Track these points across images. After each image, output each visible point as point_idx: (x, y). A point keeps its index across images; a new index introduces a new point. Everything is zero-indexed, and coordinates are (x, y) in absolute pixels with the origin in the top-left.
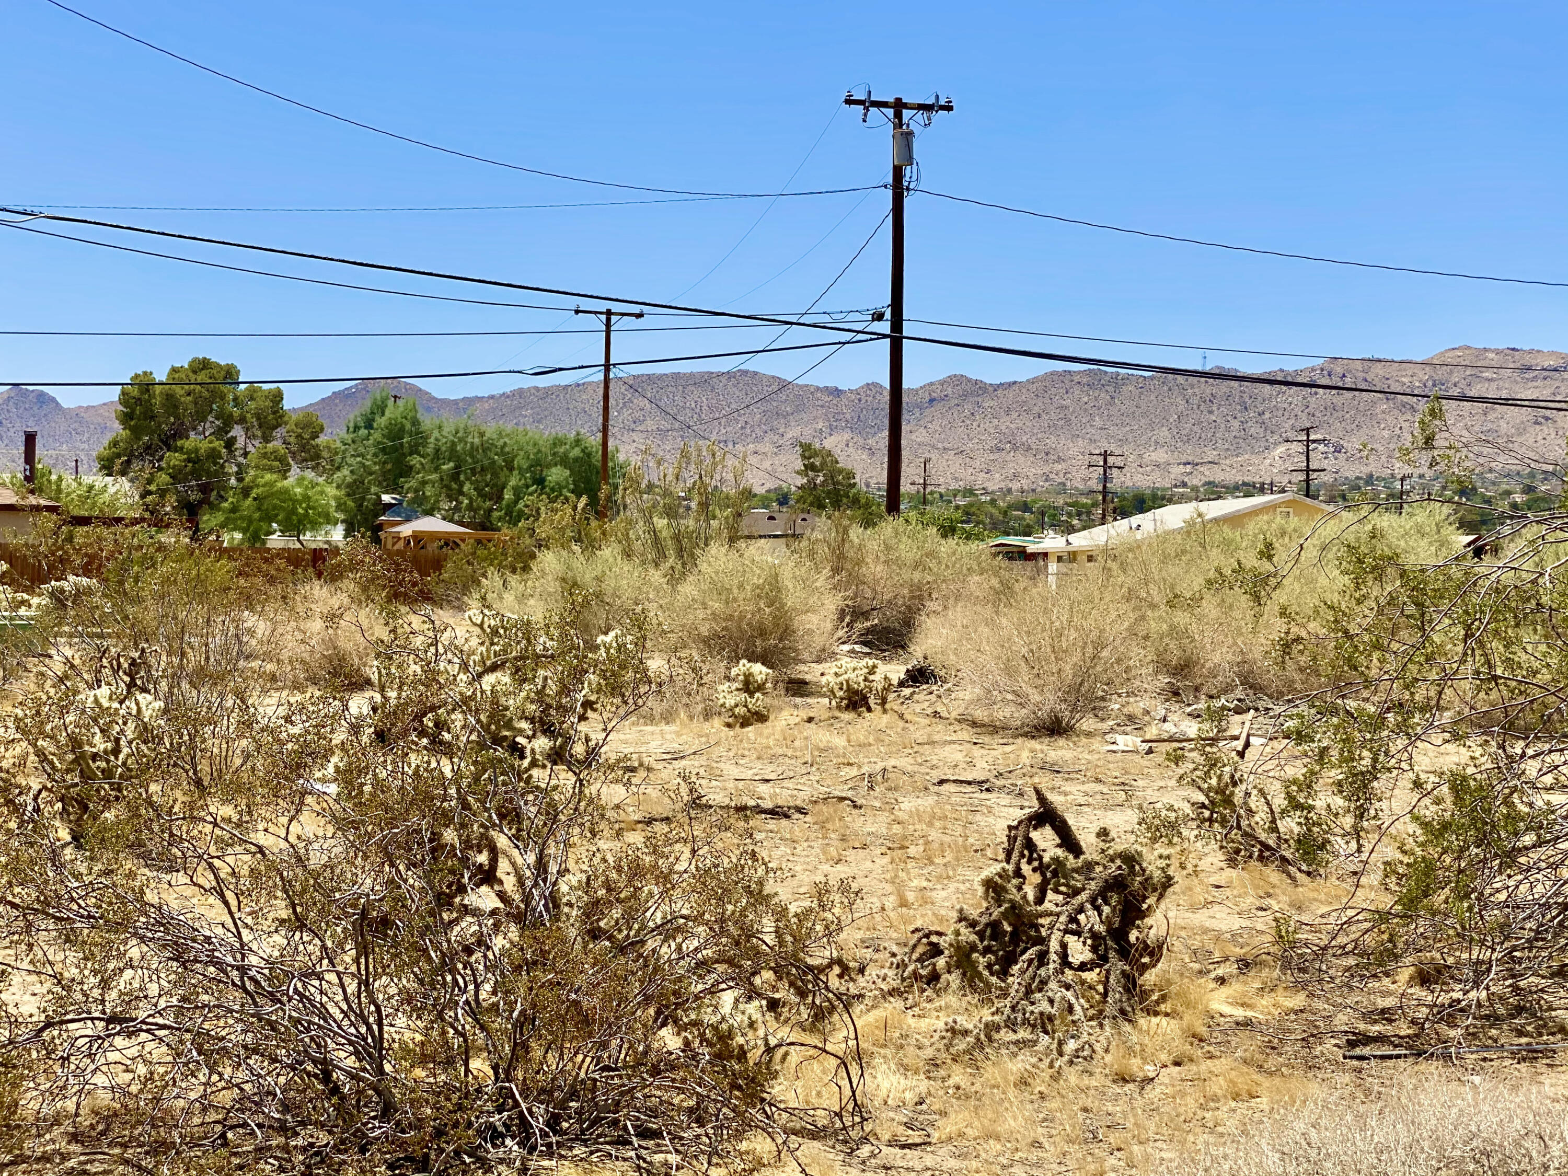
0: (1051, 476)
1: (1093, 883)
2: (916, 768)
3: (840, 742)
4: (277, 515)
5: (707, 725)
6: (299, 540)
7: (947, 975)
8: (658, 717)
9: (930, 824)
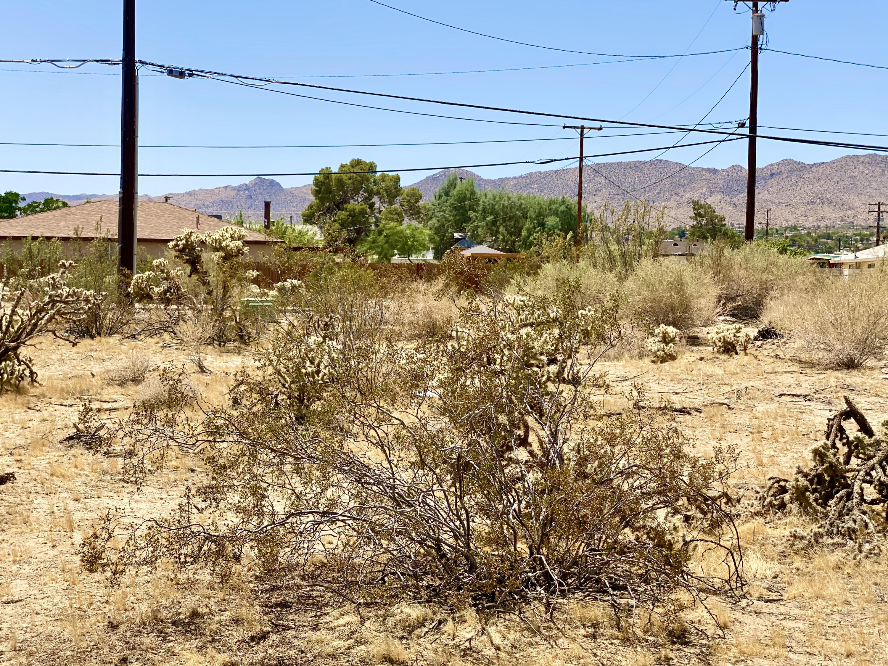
0: (845, 218)
1: (880, 453)
2: (766, 387)
3: (719, 371)
4: (397, 246)
5: (641, 362)
6: (409, 259)
7: (790, 505)
8: (612, 357)
9: (775, 419)
